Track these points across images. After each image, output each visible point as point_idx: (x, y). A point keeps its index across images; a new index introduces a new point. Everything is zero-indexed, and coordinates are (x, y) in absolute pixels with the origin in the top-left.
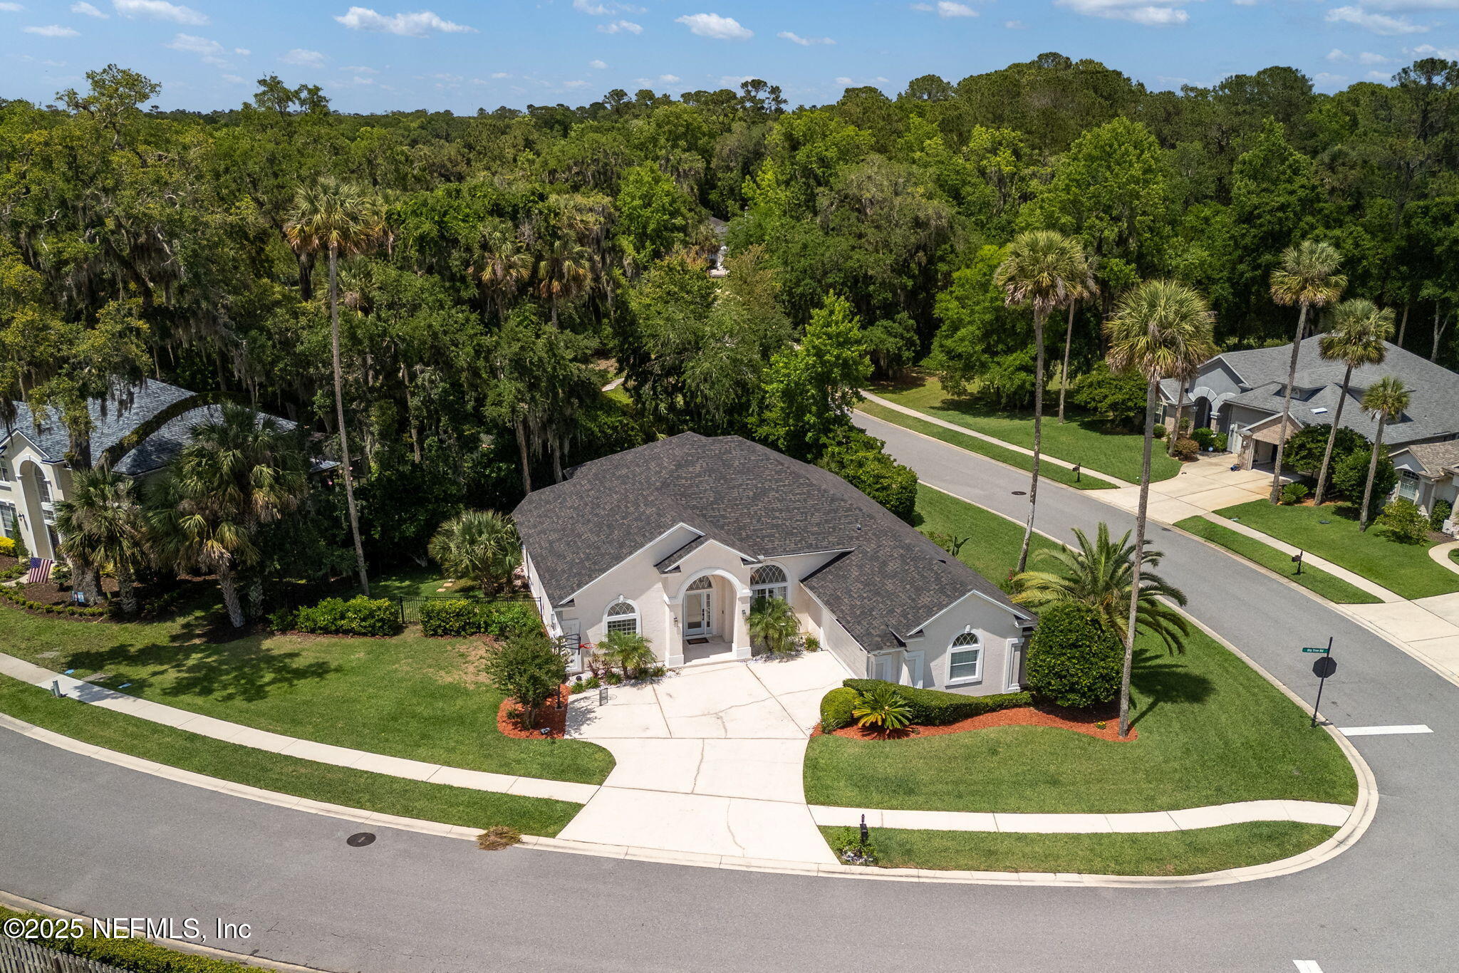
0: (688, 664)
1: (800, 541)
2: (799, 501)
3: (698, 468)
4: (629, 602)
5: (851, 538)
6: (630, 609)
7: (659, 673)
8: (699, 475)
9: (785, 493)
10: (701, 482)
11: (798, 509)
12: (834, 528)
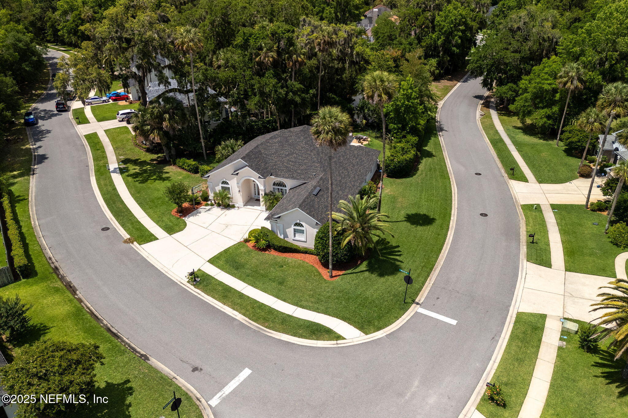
0: (245, 207)
1: (291, 175)
2: (302, 160)
3: (277, 140)
4: (227, 181)
5: (309, 178)
6: (227, 183)
7: (233, 207)
8: (275, 143)
9: (299, 156)
10: (274, 145)
11: (299, 162)
12: (306, 173)
